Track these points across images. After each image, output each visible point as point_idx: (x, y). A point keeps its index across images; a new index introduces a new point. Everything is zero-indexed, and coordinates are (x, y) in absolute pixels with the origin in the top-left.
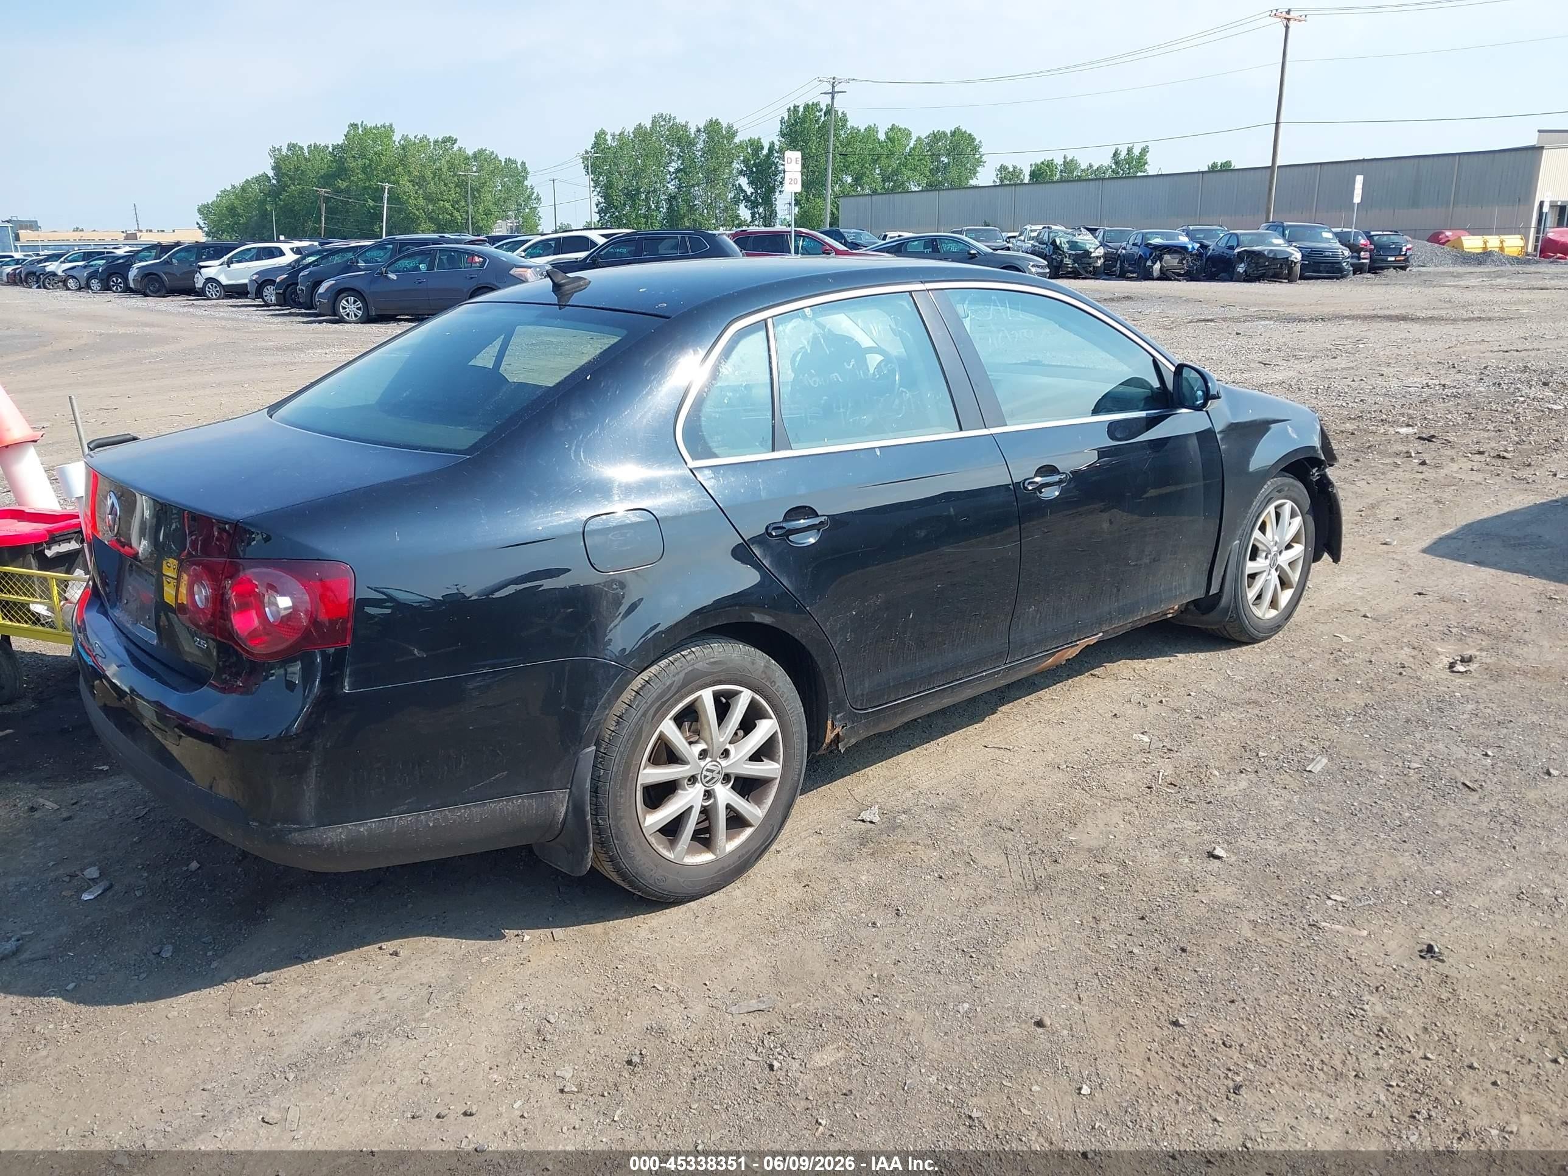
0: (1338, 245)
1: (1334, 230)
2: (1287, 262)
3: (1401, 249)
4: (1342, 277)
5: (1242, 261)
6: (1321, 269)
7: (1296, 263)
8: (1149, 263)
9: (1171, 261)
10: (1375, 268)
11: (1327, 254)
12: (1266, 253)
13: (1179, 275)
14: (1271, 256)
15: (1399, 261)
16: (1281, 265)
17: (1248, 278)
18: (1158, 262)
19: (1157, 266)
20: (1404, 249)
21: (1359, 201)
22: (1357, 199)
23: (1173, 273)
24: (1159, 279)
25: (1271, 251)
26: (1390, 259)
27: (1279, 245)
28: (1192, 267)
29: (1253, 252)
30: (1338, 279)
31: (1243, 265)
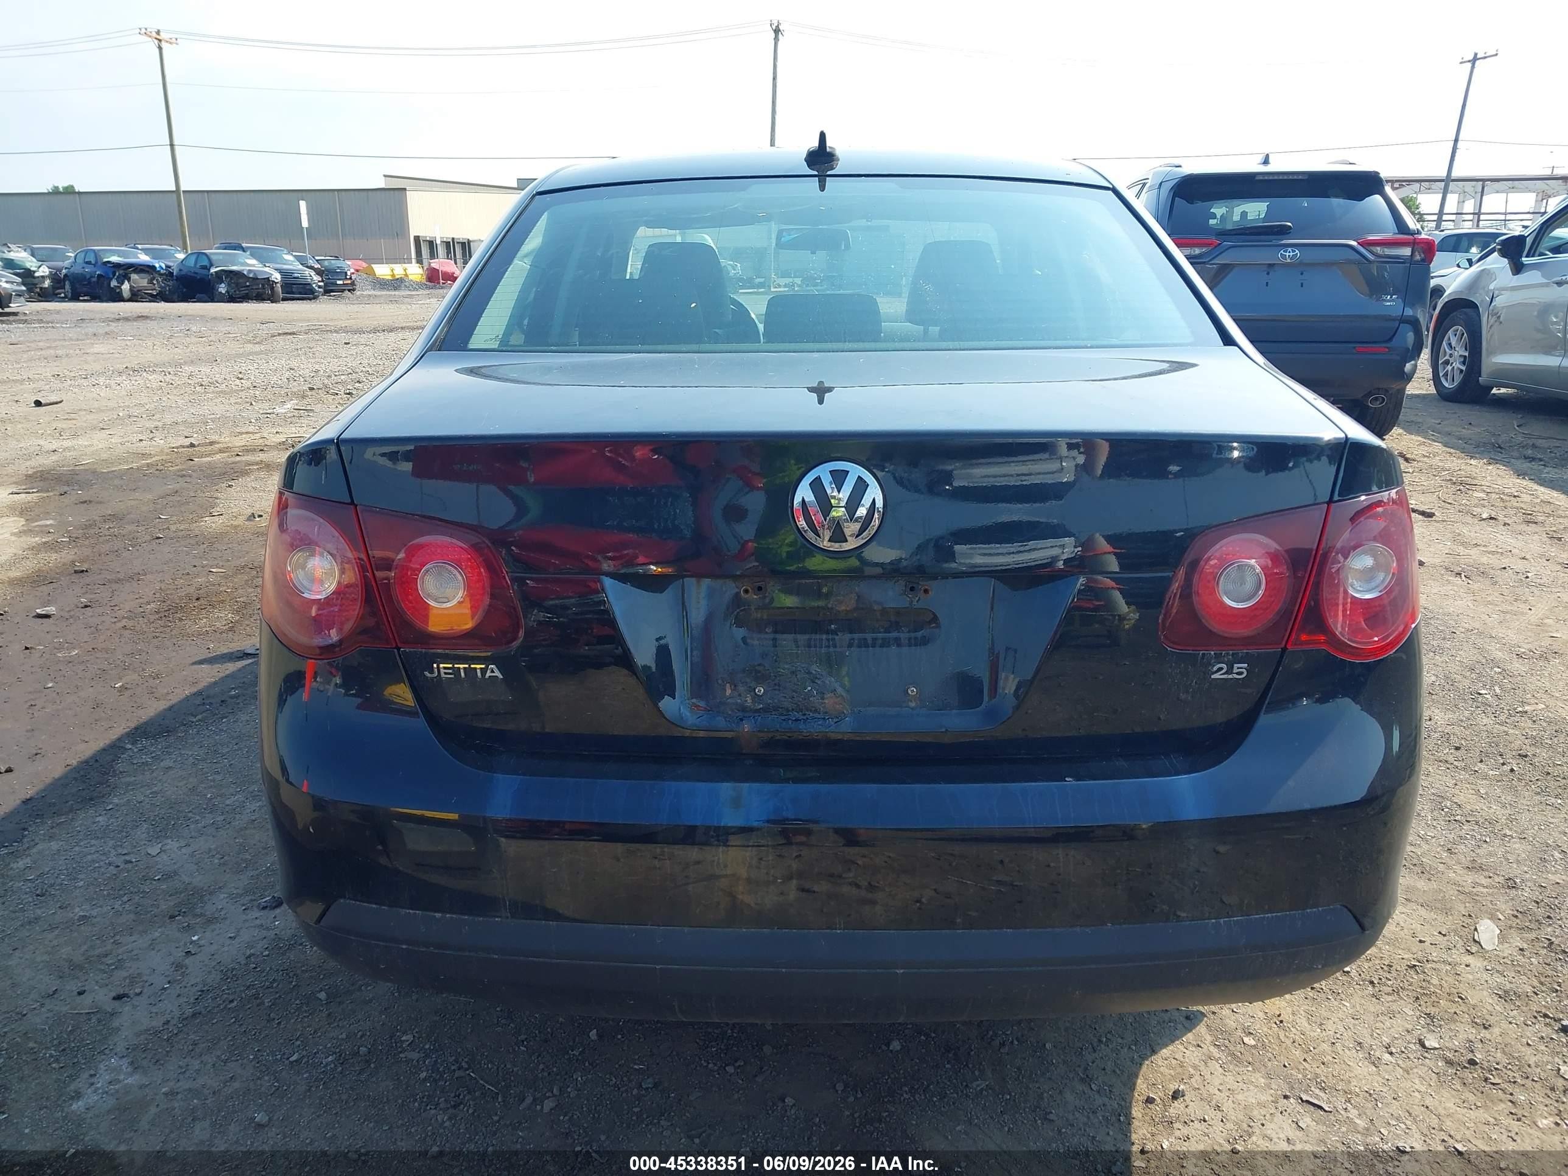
0: (301, 267)
1: (294, 254)
2: (268, 282)
3: (346, 273)
4: (314, 298)
5: (223, 282)
6: (294, 290)
7: (276, 283)
8: (114, 283)
9: (140, 280)
10: (329, 290)
11: (296, 275)
12: (245, 273)
13: (152, 295)
14: (251, 276)
15: (347, 284)
16: (263, 285)
17: (231, 299)
18: (126, 282)
19: (126, 287)
20: (349, 273)
21: (307, 226)
22: (305, 224)
23: (145, 293)
24: (130, 300)
25: (250, 271)
26: (339, 282)
27: (253, 266)
28: (165, 287)
29: (231, 272)
30: (310, 299)
31: (223, 285)
